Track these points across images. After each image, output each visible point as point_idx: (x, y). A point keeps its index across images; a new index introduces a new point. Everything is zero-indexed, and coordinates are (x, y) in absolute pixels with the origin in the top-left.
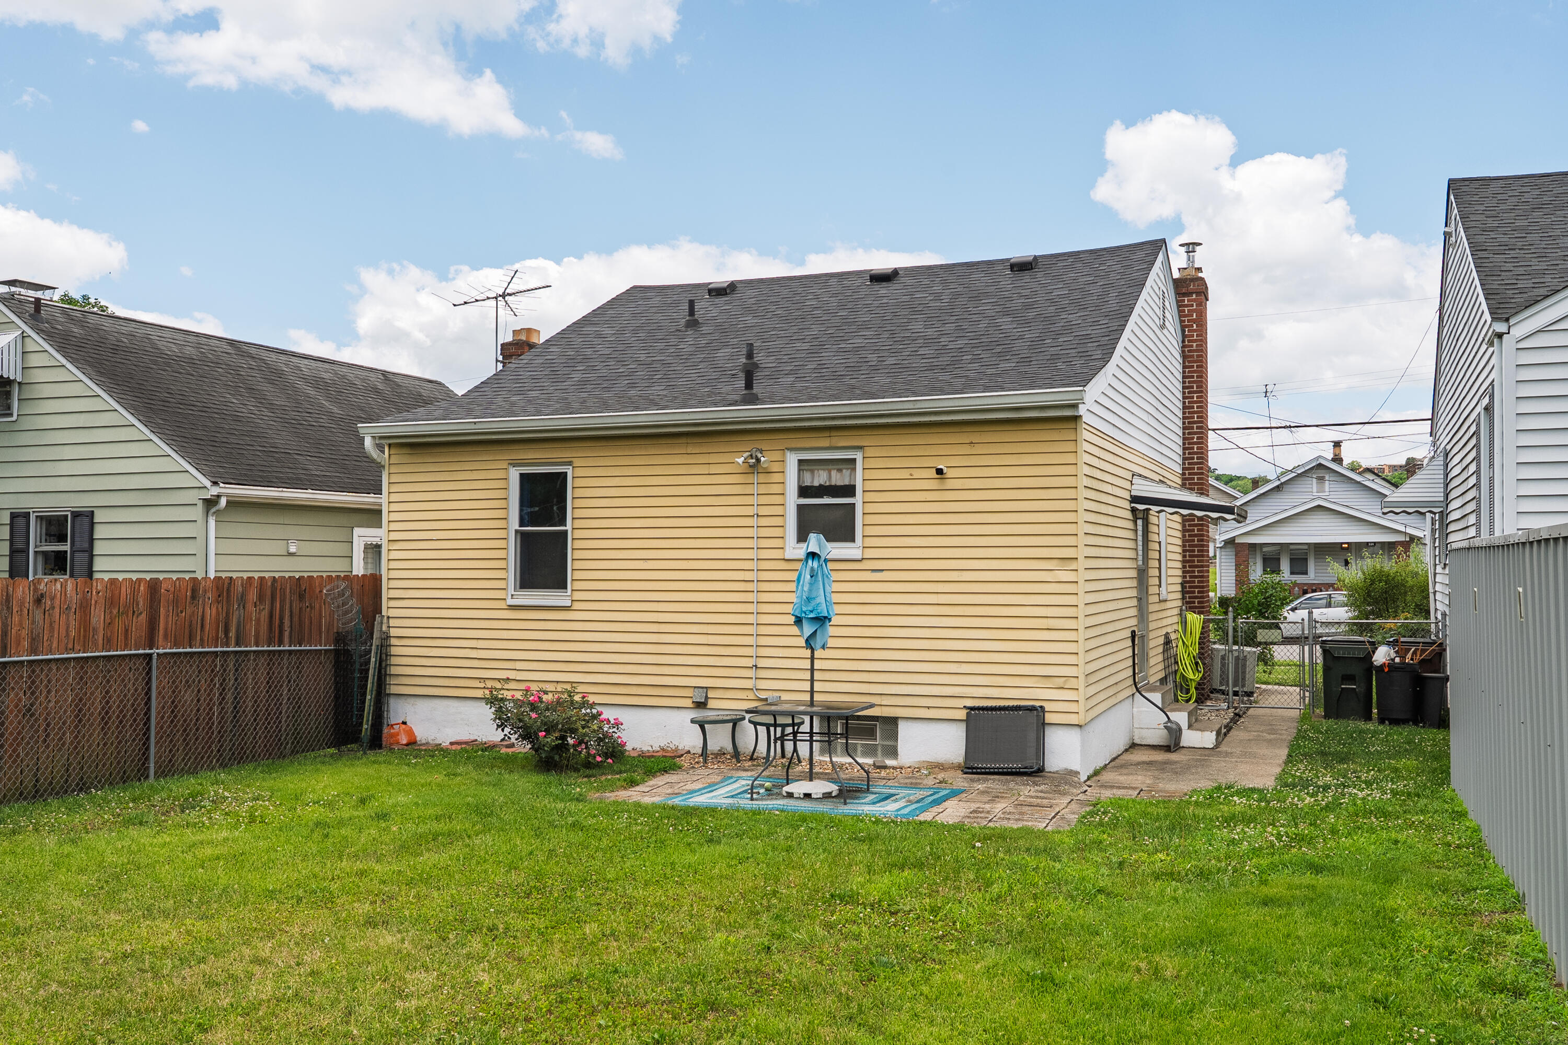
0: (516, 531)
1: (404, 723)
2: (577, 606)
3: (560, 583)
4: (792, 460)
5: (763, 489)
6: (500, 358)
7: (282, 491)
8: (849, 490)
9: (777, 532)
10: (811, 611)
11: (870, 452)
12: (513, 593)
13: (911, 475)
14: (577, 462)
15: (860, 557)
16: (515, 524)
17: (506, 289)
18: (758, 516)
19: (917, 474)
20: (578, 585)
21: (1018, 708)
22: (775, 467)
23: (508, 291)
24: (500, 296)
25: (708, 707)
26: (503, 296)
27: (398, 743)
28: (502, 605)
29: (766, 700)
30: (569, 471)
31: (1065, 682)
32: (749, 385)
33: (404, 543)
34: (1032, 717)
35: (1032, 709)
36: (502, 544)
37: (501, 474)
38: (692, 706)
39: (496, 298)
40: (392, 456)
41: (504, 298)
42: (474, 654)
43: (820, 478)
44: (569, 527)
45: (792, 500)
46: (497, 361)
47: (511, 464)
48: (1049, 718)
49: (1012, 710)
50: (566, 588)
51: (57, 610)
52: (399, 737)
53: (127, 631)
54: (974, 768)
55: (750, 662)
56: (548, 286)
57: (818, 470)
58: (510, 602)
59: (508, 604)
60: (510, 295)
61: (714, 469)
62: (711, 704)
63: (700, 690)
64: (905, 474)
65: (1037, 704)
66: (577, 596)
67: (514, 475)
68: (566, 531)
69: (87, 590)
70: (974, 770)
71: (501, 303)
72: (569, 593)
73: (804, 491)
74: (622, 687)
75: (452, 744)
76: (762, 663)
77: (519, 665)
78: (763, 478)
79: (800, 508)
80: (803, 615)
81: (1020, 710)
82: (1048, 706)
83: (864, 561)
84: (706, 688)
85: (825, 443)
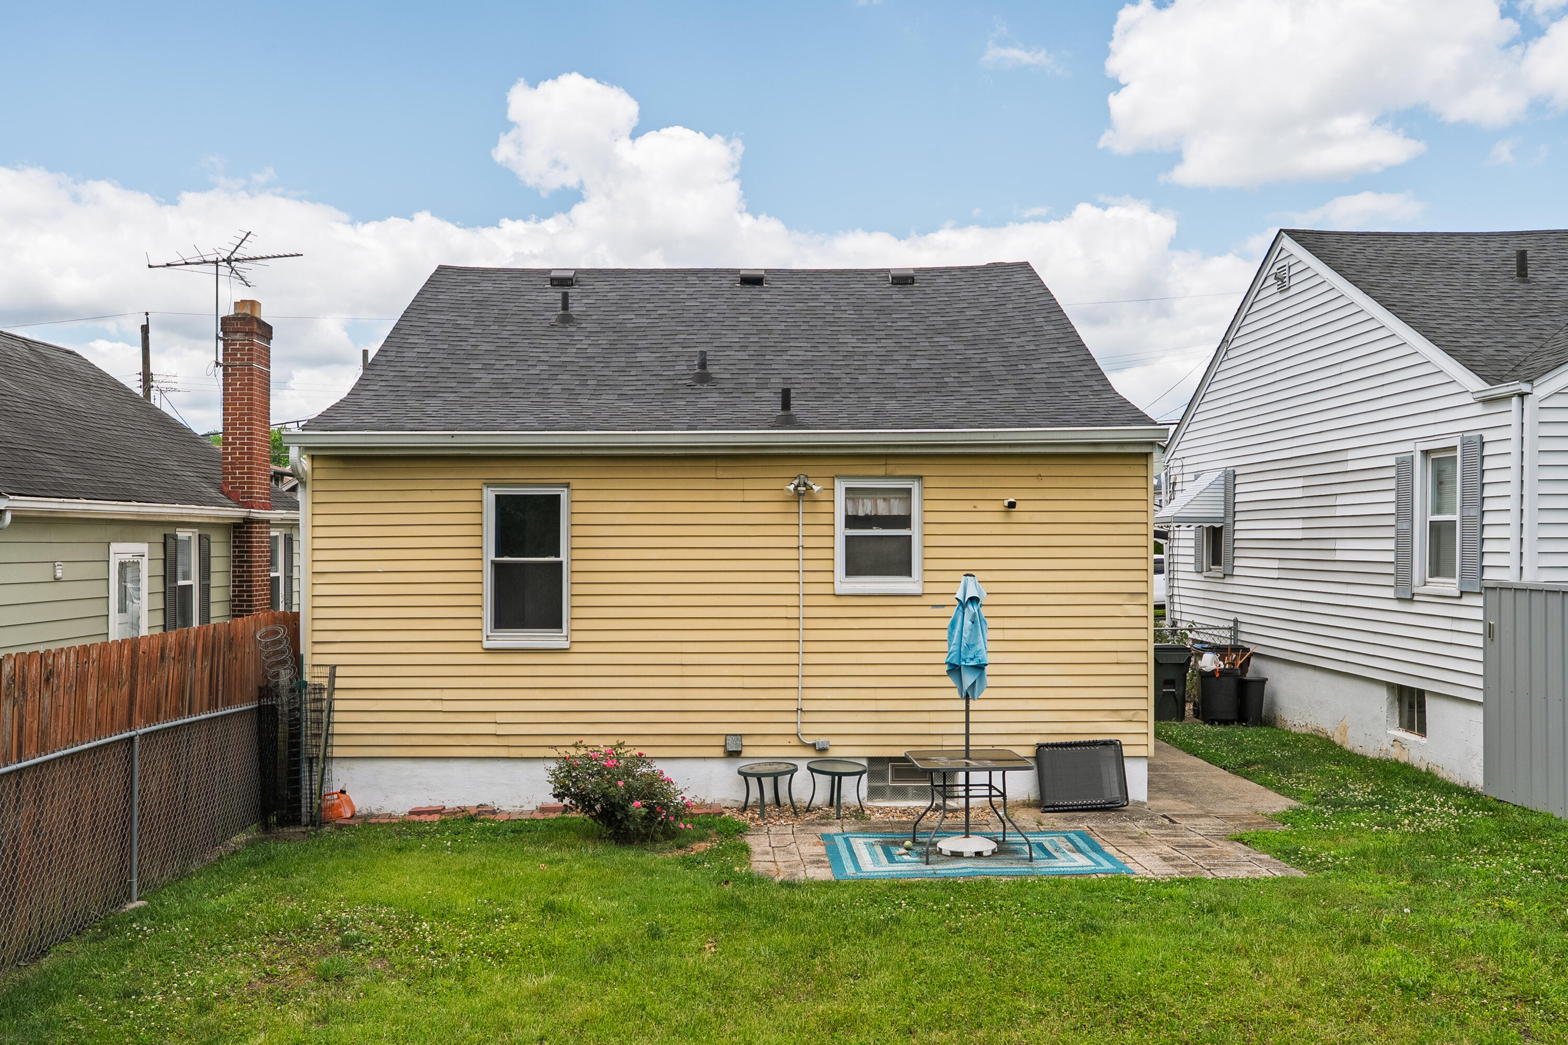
0: (492, 562)
1: (343, 792)
2: (577, 648)
3: (553, 621)
4: (840, 487)
5: (809, 519)
6: (221, 334)
7: (63, 502)
8: (904, 521)
9: (826, 565)
10: (972, 659)
11: (929, 482)
12: (489, 634)
13: (975, 507)
14: (575, 484)
15: (920, 592)
16: (490, 554)
17: (232, 253)
18: (803, 548)
19: (981, 506)
20: (577, 624)
21: (1095, 743)
22: (824, 496)
23: (235, 256)
24: (224, 260)
25: (742, 755)
26: (228, 261)
27: (340, 817)
28: (477, 648)
29: (814, 745)
30: (564, 494)
31: (1134, 715)
32: (786, 405)
33: (332, 575)
34: (1111, 751)
35: (1105, 743)
36: (476, 577)
37: (474, 496)
38: (722, 755)
39: (216, 262)
40: (316, 471)
41: (229, 263)
42: (437, 706)
43: (865, 508)
44: (563, 557)
45: (841, 531)
46: (217, 337)
47: (485, 484)
48: (1126, 751)
49: (1089, 746)
50: (560, 627)
51: (62, 690)
52: (342, 810)
53: (113, 708)
54: (1056, 806)
55: (793, 706)
56: (298, 255)
57: (863, 499)
58: (487, 644)
59: (485, 646)
60: (237, 260)
61: (749, 496)
62: (746, 752)
63: (733, 737)
64: (968, 506)
65: (1113, 738)
66: (578, 636)
67: (489, 496)
68: (560, 563)
69: (85, 660)
70: (1056, 809)
71: (224, 269)
72: (565, 633)
73: (852, 521)
74: (635, 738)
75: (411, 813)
76: (807, 706)
77: (500, 718)
78: (808, 507)
79: (848, 539)
80: (963, 663)
81: (1097, 746)
82: (1124, 740)
83: (924, 596)
84: (740, 735)
85: (881, 471)
